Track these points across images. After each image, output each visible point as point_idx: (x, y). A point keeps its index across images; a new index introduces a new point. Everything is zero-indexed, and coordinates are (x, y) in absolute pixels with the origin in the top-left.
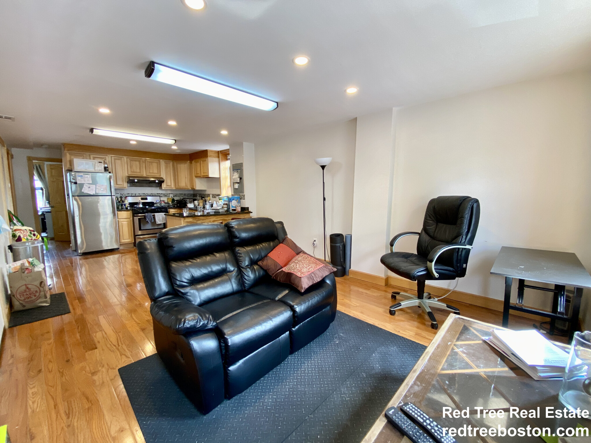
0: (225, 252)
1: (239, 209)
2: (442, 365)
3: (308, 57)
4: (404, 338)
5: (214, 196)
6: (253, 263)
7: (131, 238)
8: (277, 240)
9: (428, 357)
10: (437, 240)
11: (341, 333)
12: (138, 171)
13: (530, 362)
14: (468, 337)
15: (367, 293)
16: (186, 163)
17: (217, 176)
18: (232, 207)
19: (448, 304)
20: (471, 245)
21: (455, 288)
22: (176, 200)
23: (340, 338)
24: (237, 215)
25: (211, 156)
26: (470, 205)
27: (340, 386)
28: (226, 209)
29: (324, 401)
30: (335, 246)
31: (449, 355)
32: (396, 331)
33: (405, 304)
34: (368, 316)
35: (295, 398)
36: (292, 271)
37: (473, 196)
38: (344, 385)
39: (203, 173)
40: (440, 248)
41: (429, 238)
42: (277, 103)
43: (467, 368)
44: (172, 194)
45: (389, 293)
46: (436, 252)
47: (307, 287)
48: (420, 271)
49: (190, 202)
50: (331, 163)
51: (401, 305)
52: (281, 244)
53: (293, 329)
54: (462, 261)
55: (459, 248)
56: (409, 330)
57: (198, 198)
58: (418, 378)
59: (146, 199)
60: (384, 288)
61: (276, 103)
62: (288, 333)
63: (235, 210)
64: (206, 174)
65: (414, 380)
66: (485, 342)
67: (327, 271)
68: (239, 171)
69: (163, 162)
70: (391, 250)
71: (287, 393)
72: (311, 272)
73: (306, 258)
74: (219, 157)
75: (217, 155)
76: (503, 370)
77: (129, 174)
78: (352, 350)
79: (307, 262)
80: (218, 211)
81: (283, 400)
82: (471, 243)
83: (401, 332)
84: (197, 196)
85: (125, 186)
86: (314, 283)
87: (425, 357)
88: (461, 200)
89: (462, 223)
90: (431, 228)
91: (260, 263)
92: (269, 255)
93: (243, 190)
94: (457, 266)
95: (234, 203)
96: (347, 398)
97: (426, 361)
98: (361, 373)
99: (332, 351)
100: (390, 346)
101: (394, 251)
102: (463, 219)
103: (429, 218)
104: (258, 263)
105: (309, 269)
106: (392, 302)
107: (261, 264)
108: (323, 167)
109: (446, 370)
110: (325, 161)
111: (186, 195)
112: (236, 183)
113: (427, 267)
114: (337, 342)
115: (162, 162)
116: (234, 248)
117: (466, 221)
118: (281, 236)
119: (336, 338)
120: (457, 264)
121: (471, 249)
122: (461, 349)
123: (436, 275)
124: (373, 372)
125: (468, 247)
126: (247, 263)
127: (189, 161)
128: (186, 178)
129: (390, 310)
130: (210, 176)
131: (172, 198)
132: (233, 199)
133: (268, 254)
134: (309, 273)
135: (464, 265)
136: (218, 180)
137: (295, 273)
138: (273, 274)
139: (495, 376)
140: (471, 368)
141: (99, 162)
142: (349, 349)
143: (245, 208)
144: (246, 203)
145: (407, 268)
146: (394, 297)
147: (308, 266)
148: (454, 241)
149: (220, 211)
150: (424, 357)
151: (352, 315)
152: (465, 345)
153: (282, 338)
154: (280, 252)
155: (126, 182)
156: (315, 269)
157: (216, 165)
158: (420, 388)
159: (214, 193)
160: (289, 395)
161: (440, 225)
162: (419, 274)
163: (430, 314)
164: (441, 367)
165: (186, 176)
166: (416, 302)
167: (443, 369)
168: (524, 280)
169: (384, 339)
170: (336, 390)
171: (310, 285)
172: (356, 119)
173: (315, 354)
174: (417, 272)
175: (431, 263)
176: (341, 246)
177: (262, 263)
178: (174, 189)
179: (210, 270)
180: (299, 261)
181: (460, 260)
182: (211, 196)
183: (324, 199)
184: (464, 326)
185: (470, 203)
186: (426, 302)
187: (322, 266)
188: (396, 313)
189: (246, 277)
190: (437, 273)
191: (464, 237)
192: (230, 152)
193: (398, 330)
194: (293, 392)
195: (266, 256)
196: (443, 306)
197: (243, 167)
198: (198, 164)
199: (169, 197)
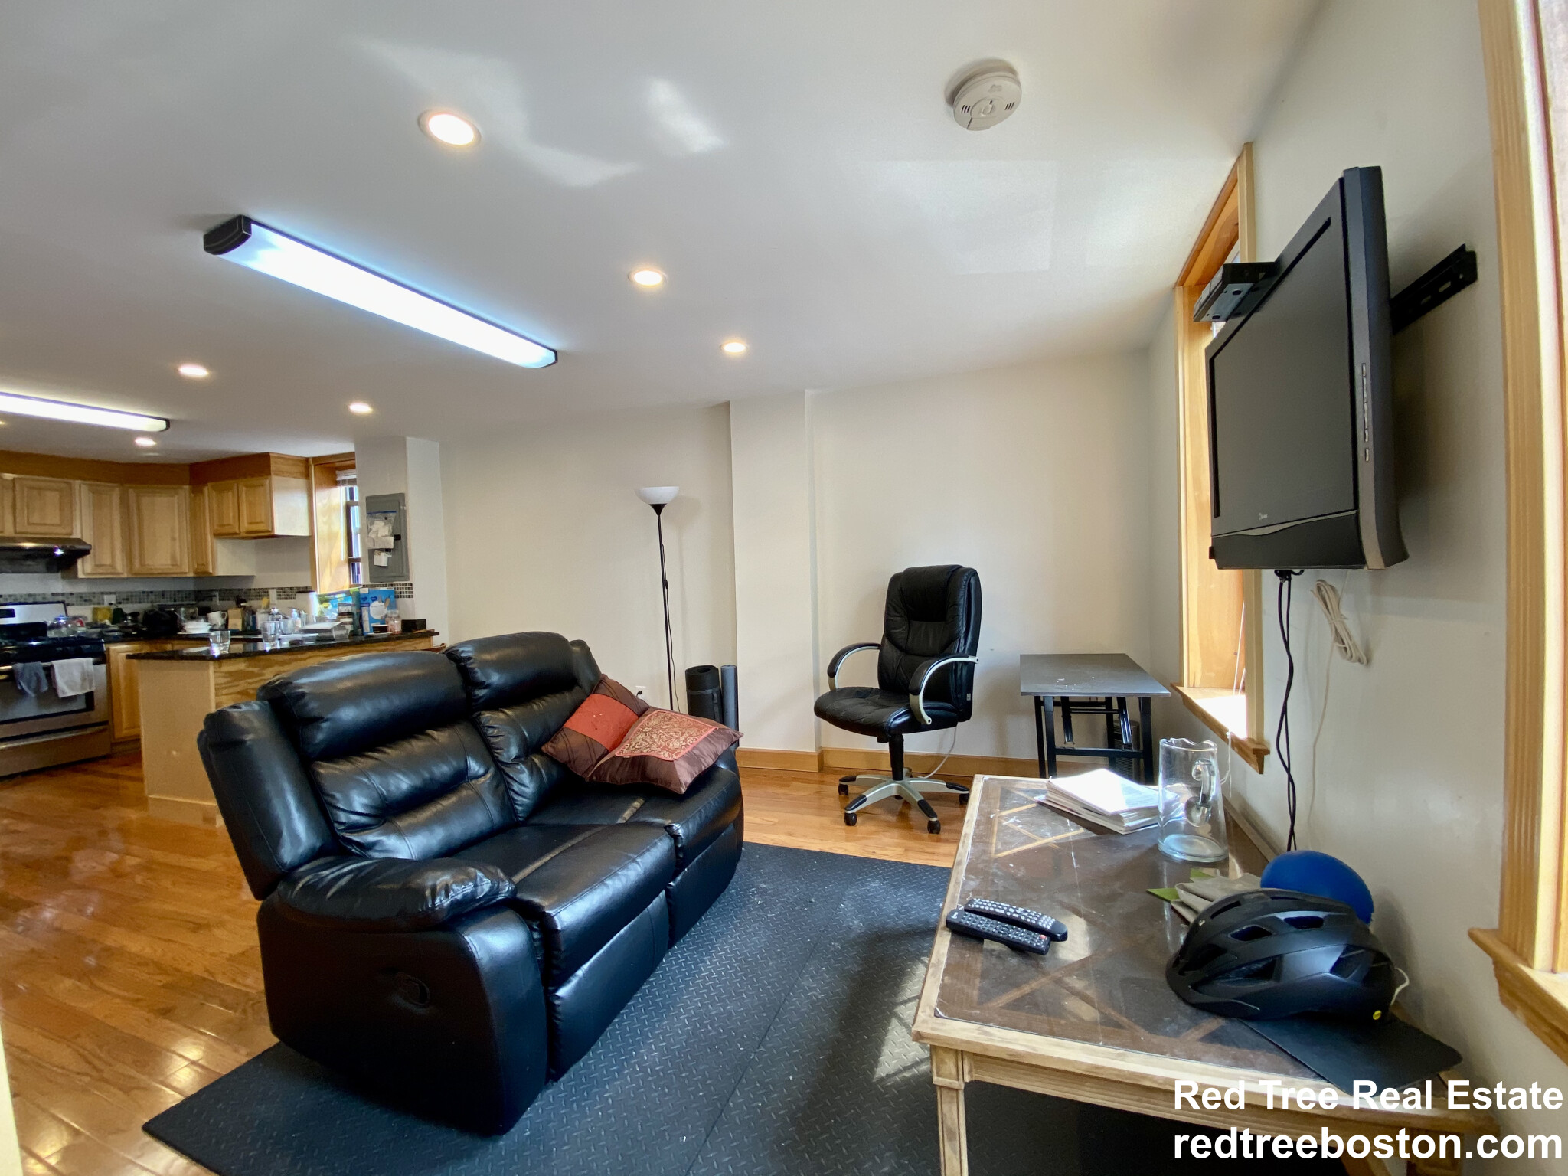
0: (456, 727)
1: (396, 626)
2: (994, 845)
3: (664, 274)
4: (888, 861)
5: (287, 594)
6: (530, 749)
8: (577, 687)
9: (970, 841)
10: (915, 655)
11: (761, 883)
13: (1110, 808)
14: (1015, 802)
15: (786, 794)
16: (177, 494)
17: (303, 532)
18: (372, 620)
19: (948, 781)
20: (974, 654)
21: (950, 751)
22: (131, 615)
23: (762, 893)
24: (393, 643)
25: (280, 473)
26: (966, 581)
27: (798, 979)
28: (350, 628)
29: (776, 1016)
30: (702, 694)
31: (998, 831)
32: (868, 852)
33: (872, 796)
34: (805, 837)
35: (710, 1032)
36: (645, 751)
37: (966, 565)
38: (804, 974)
39: (251, 523)
40: (928, 666)
41: (899, 652)
42: (555, 352)
43: (1031, 842)
44: (111, 593)
45: (833, 784)
46: (922, 676)
47: (689, 781)
48: (896, 717)
49: (193, 618)
50: (677, 499)
51: (865, 800)
52: (595, 696)
53: (672, 883)
54: (964, 688)
55: (956, 663)
56: (890, 846)
57: (217, 602)
58: (969, 870)
59: (10, 613)
60: (817, 778)
61: (553, 353)
62: (663, 894)
63: (384, 629)
64: (261, 527)
65: (964, 875)
66: (1041, 804)
67: (724, 740)
68: (392, 516)
69: (85, 488)
70: (832, 685)
71: (689, 1028)
72: (692, 746)
73: (670, 719)
74: (307, 476)
75: (302, 469)
76: (1075, 832)
78: (797, 908)
79: (676, 725)
80: (328, 634)
81: (684, 1044)
82: (973, 651)
83: (878, 852)
84: (211, 598)
86: (703, 769)
87: (966, 842)
88: (948, 573)
89: (955, 616)
90: (900, 632)
91: (548, 748)
92: (568, 724)
93: (408, 571)
94: (957, 698)
95: (376, 611)
96: (820, 994)
97: (970, 845)
98: (830, 944)
99: (755, 922)
100: (867, 882)
101: (837, 687)
102: (956, 606)
103: (893, 613)
104: (543, 748)
105: (685, 741)
106: (840, 800)
107: (551, 750)
108: (658, 508)
109: (1003, 851)
110: (663, 493)
111: (167, 595)
112: (381, 550)
113: (908, 706)
114: (759, 902)
115: (81, 488)
116: (475, 715)
117: (961, 611)
118: (585, 676)
119: (754, 895)
120: (957, 695)
121: (976, 661)
122: (1012, 820)
123: (928, 719)
124: (853, 935)
125: (970, 659)
126: (514, 751)
127: (187, 487)
128: (173, 539)
129: (846, 814)
130: (277, 532)
131: (113, 607)
132: (375, 599)
133: (565, 721)
134: (689, 749)
135: (969, 695)
136: (306, 543)
137: (655, 755)
138: (587, 771)
139: (1070, 842)
140: (1036, 840)
142: (789, 909)
143: (414, 622)
144: (416, 608)
145: (871, 715)
146: (843, 789)
147: (683, 734)
148: (947, 651)
149: (334, 634)
150: (964, 842)
151: (770, 843)
152: (1015, 813)
153: (653, 907)
154: (598, 716)
156: (699, 740)
157: (299, 501)
158: (978, 882)
159: (286, 584)
160: (695, 1029)
161: (916, 624)
162: (898, 722)
163: (924, 806)
164: (993, 849)
165: (177, 535)
166: (892, 788)
167: (997, 851)
168: (1068, 698)
169: (850, 871)
170: (792, 989)
171: (695, 776)
172: (727, 405)
173: (720, 938)
174: (895, 719)
175: (915, 697)
176: (715, 695)
177: (554, 748)
178: (125, 576)
179: (427, 775)
180: (653, 728)
181: (961, 686)
182: (273, 594)
183: (665, 584)
184: (1003, 789)
185: (965, 578)
186: (909, 783)
187: (713, 729)
188: (859, 820)
189: (516, 787)
190: (929, 715)
191: (962, 641)
192: (357, 462)
193: (871, 851)
194: (701, 1021)
195: (559, 728)
196: (940, 786)
197: (404, 505)
198: (230, 497)
199: (99, 604)
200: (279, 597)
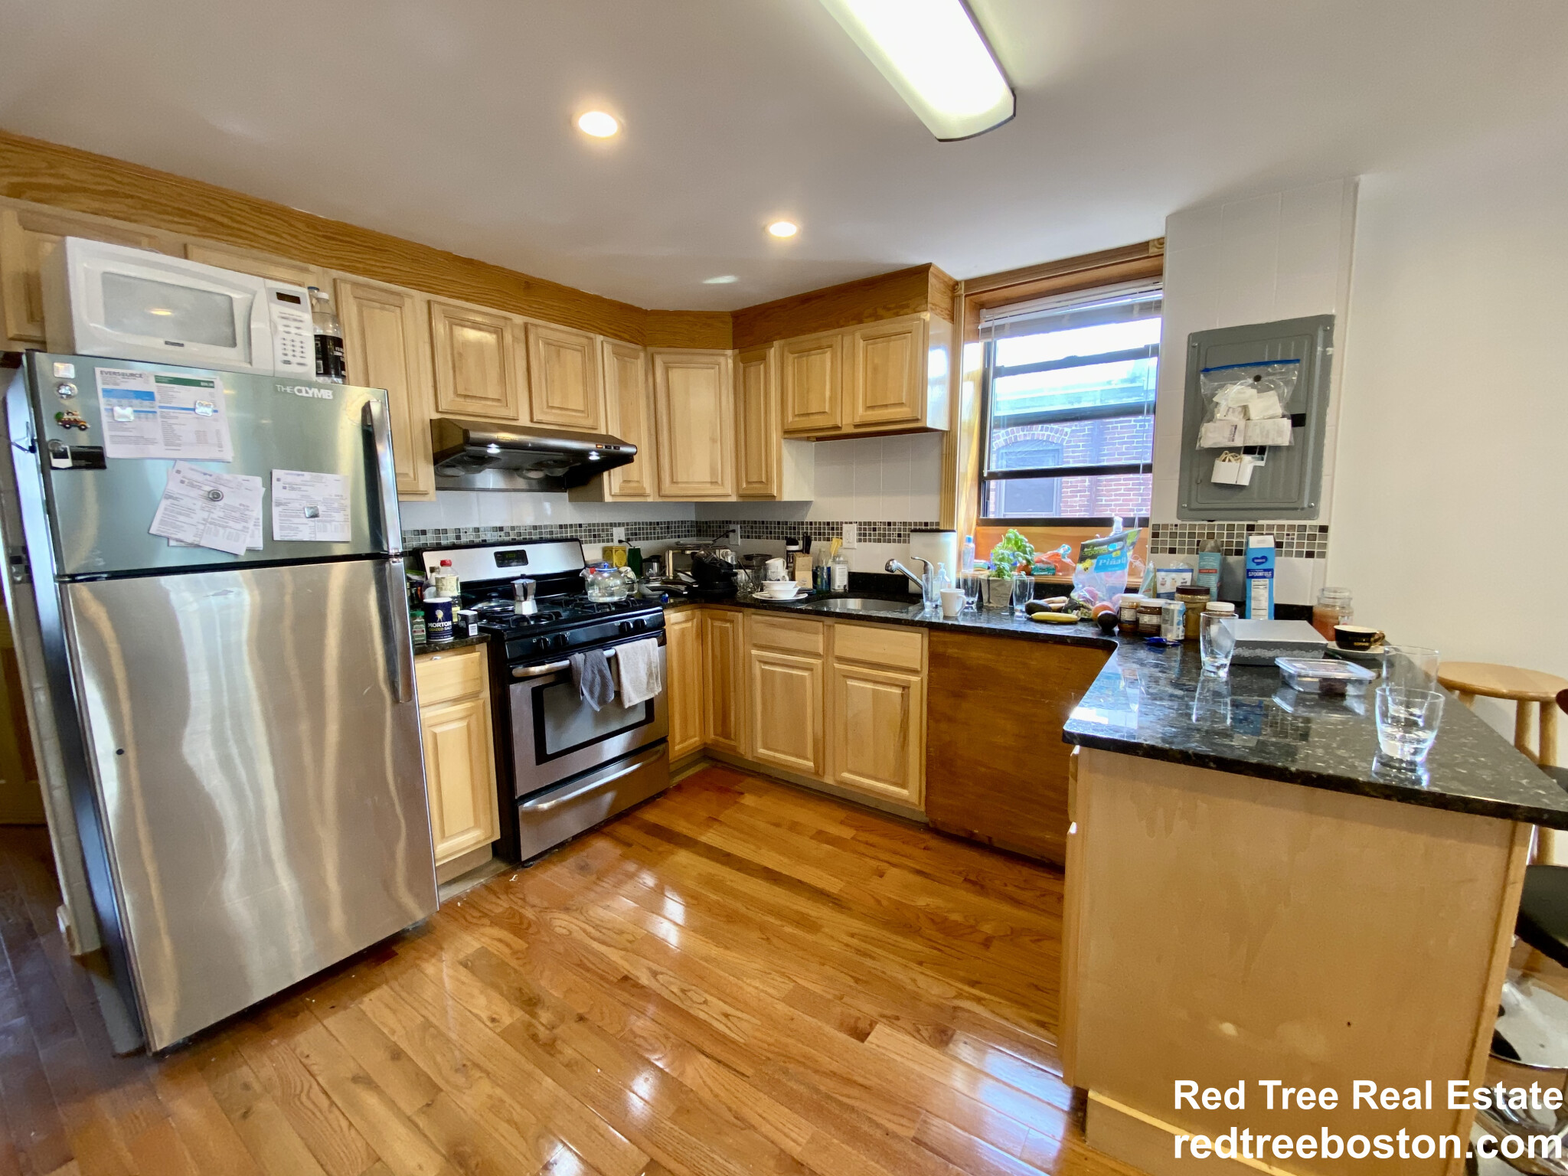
5: (879, 532)
7: (484, 819)
12: (493, 392)
25: (935, 308)
39: (869, 407)
44: (620, 525)
59: (521, 558)
69: (607, 348)
74: (952, 317)
75: (949, 302)
77: (443, 407)
85: (422, 488)
93: (1316, 498)
115: (604, 346)
127: (729, 352)
130: (929, 425)
141: (281, 296)
155: (426, 457)
178: (650, 500)
182: (851, 532)
199: (608, 541)
200: (863, 537)
